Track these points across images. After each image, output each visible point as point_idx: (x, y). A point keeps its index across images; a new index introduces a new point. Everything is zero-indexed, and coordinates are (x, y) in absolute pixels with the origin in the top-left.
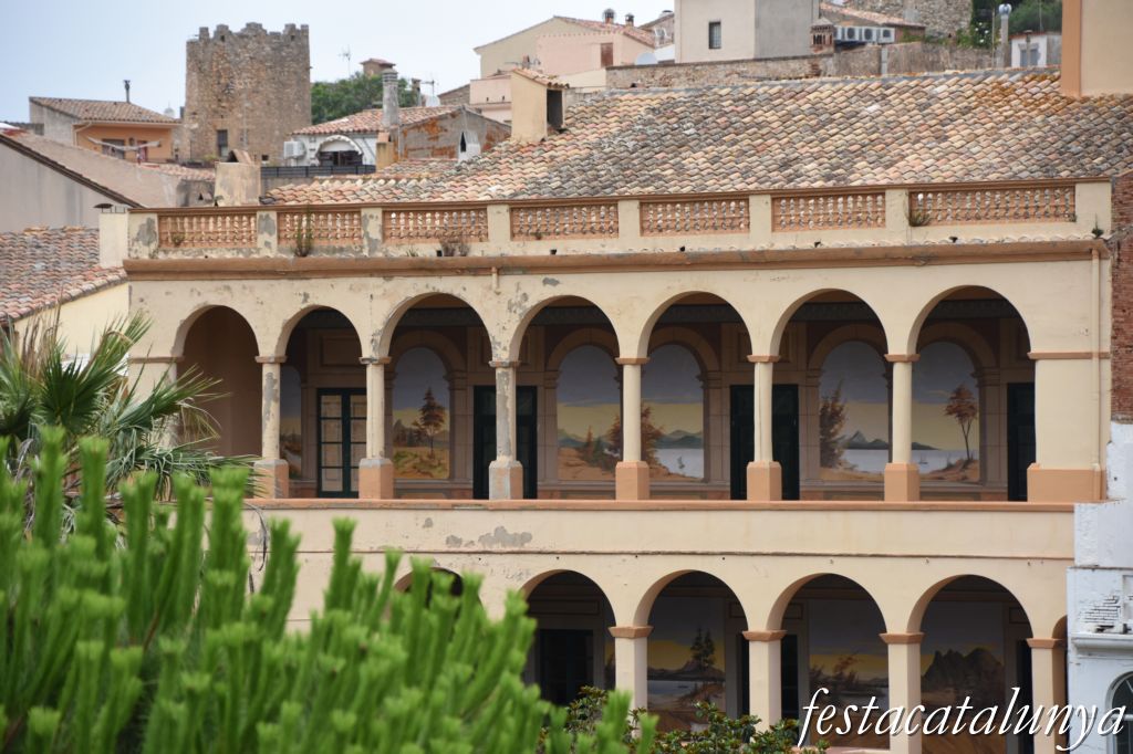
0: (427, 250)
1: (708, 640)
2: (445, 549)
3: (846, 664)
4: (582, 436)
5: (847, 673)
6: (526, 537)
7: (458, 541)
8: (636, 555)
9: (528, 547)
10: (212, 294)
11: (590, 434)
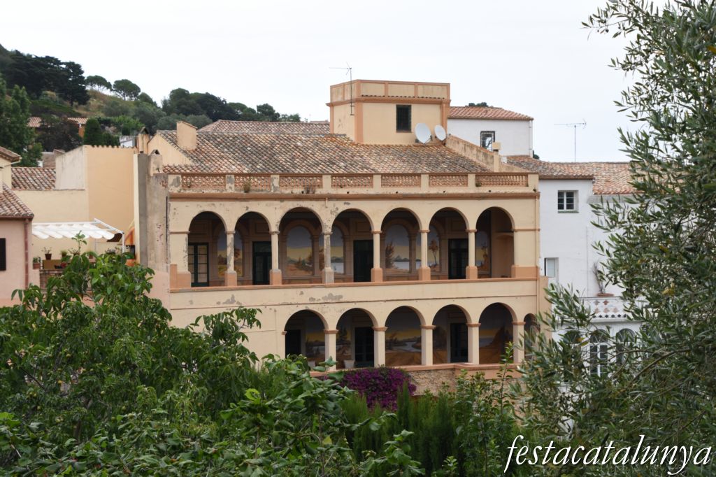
0: (298, 191)
1: (345, 331)
2: (309, 302)
3: (394, 335)
4: (297, 259)
5: (394, 338)
6: (341, 297)
7: (314, 299)
8: (385, 301)
9: (341, 300)
10: (206, 207)
11: (300, 259)
